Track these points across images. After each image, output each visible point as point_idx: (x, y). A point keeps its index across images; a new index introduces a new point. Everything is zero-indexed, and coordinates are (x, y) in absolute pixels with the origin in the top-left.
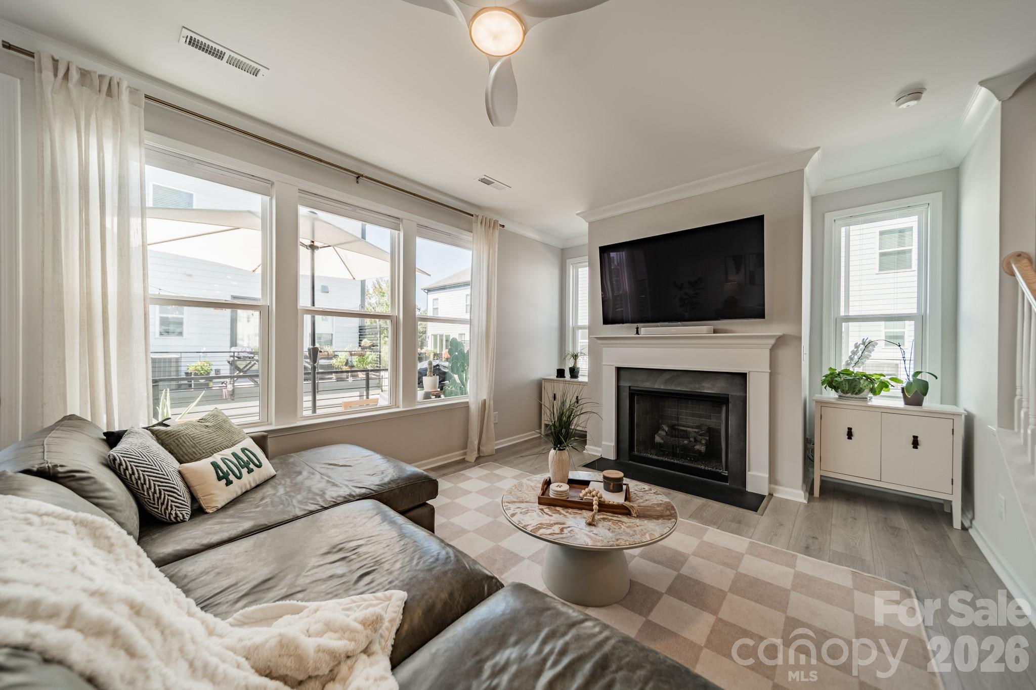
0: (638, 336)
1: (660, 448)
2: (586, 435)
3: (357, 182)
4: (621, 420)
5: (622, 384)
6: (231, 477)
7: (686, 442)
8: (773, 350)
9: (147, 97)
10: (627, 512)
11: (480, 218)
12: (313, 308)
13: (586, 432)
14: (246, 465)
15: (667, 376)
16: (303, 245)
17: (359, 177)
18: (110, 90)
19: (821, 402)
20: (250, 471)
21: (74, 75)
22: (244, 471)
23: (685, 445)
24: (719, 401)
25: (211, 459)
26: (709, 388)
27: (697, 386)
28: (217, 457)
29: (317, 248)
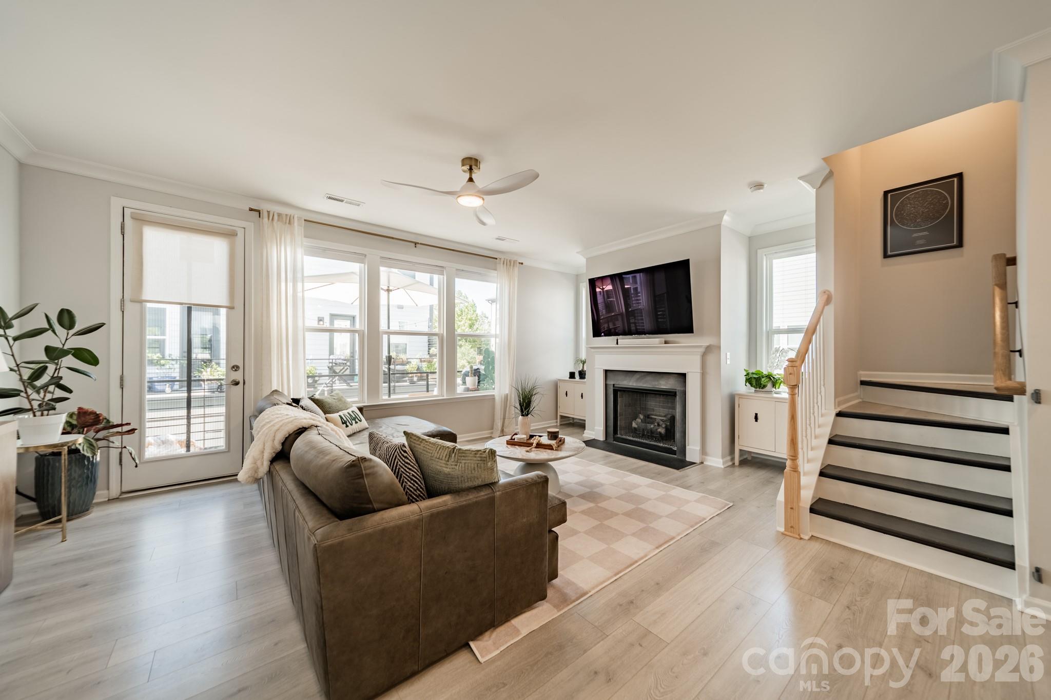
0: (617, 346)
1: (635, 431)
2: (585, 424)
3: (416, 247)
4: (608, 411)
5: (608, 382)
6: (348, 424)
7: (652, 426)
8: (704, 356)
9: (305, 220)
10: (551, 448)
11: (502, 260)
12: (389, 331)
13: (585, 420)
14: (354, 419)
15: (637, 376)
16: (382, 289)
17: (416, 244)
18: (290, 221)
19: (739, 395)
20: (356, 423)
21: (276, 217)
22: (354, 422)
23: (651, 429)
24: (670, 395)
25: (338, 414)
26: (665, 385)
27: (656, 383)
28: (341, 413)
29: (391, 290)
